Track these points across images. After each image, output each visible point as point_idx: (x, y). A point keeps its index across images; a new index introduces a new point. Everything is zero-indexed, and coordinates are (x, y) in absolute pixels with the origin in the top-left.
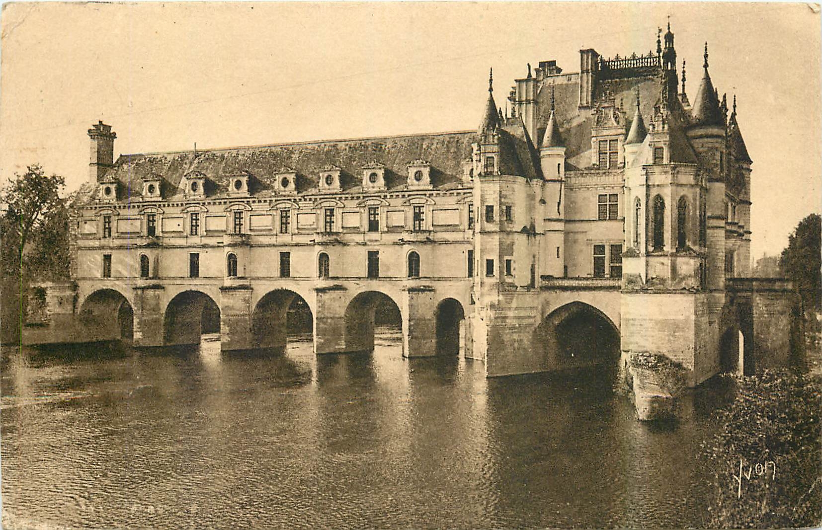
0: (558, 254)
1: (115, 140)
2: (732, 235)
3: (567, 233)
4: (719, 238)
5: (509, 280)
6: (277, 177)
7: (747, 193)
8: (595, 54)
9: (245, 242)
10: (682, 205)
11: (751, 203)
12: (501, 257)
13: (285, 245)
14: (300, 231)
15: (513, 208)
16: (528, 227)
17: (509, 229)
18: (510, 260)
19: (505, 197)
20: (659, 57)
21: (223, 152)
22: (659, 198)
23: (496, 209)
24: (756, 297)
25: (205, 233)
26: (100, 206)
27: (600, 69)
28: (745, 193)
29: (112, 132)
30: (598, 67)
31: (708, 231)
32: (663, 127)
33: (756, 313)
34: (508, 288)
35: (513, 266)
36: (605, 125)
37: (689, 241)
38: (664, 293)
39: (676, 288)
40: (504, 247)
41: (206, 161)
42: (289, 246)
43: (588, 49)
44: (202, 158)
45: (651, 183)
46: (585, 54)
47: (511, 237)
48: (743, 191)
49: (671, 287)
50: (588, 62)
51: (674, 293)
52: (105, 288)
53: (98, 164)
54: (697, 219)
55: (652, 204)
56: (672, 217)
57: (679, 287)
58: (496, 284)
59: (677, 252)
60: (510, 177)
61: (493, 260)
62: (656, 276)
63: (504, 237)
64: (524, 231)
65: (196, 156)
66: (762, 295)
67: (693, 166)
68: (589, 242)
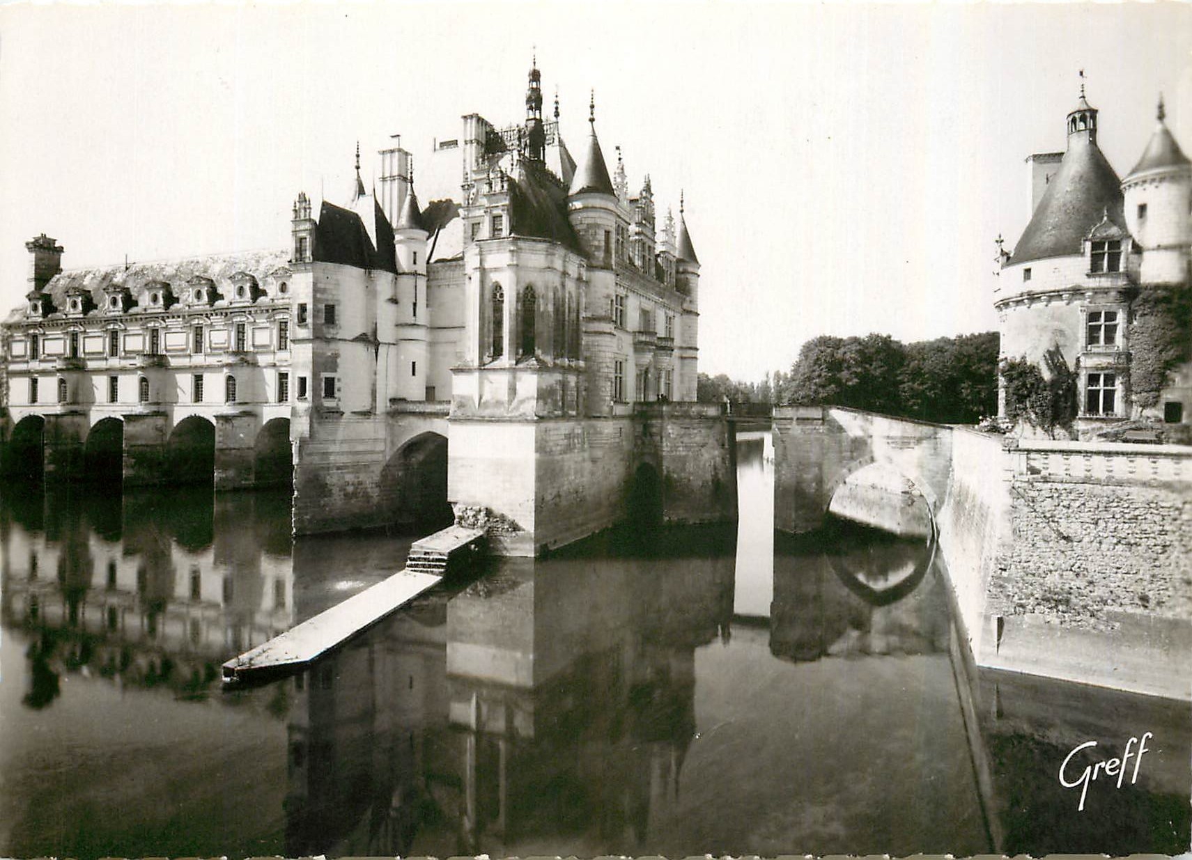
0: (414, 372)
1: (63, 254)
2: (646, 347)
3: (431, 344)
4: (603, 347)
5: (329, 404)
6: (191, 289)
8: (479, 120)
9: (162, 363)
10: (529, 297)
12: (315, 375)
13: (198, 368)
14: (214, 351)
15: (336, 307)
16: (365, 334)
17: (329, 336)
18: (333, 379)
19: (324, 291)
22: (498, 287)
23: (310, 307)
24: (668, 424)
25: (123, 354)
26: (27, 324)
28: (691, 302)
31: (585, 338)
32: (503, 187)
33: (667, 446)
34: (325, 415)
35: (337, 385)
36: (478, 204)
37: (539, 348)
38: (498, 421)
39: (513, 414)
40: (321, 360)
41: (136, 273)
42: (201, 367)
43: (471, 114)
44: (132, 270)
45: (487, 266)
46: (469, 120)
47: (333, 346)
48: (688, 299)
49: (508, 412)
50: (472, 130)
51: (511, 421)
52: (32, 414)
53: (36, 279)
54: (549, 316)
55: (488, 295)
56: (510, 314)
57: (517, 414)
58: (309, 408)
59: (516, 364)
60: (330, 265)
61: (305, 378)
62: (493, 399)
63: (322, 345)
64: (362, 339)
65: (127, 269)
66: (675, 423)
67: (545, 241)
68: (459, 355)
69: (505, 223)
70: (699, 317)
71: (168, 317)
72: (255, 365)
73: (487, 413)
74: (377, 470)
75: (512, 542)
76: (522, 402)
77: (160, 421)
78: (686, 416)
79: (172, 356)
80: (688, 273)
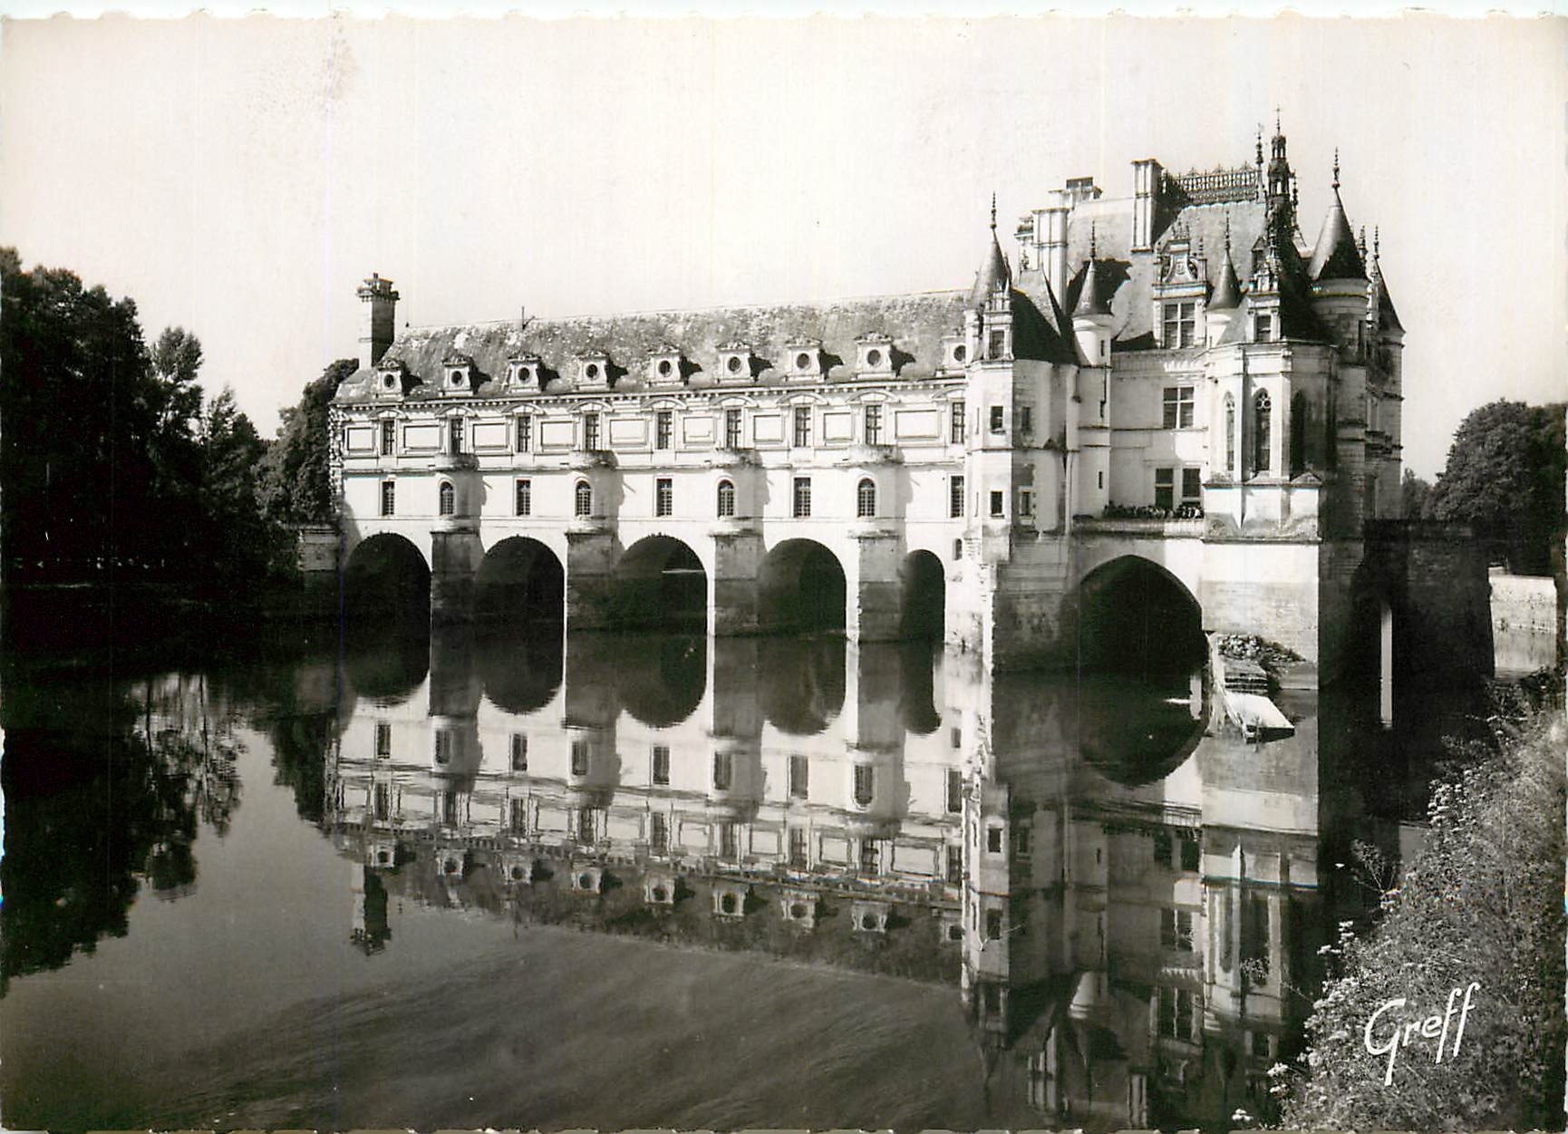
0: (1100, 483)
1: (397, 302)
2: (1374, 451)
3: (1114, 450)
4: (1356, 457)
5: (1025, 521)
6: (652, 360)
7: (1396, 383)
8: (1156, 167)
9: (605, 462)
10: (1299, 405)
11: (1402, 399)
12: (1014, 488)
13: (664, 469)
14: (690, 446)
15: (1032, 410)
16: (1055, 440)
17: (1027, 445)
18: (1029, 494)
19: (1022, 392)
20: (1260, 171)
21: (567, 320)
22: (1263, 395)
23: (1007, 411)
24: (1414, 548)
25: (540, 449)
26: (378, 404)
27: (1164, 191)
28: (1394, 381)
29: (392, 290)
30: (1162, 188)
31: (1339, 447)
32: (1271, 286)
33: (1413, 575)
34: (1025, 535)
35: (1033, 500)
36: (1174, 281)
37: (1310, 462)
38: (1270, 542)
39: (1289, 534)
40: (1018, 472)
41: (541, 335)
42: (670, 469)
43: (1147, 159)
44: (533, 326)
45: (1250, 371)
46: (1142, 167)
47: (1030, 455)
48: (1390, 379)
49: (1281, 533)
50: (1145, 180)
51: (1286, 542)
52: (385, 531)
53: (374, 339)
54: (1322, 425)
55: (1251, 404)
56: (1283, 424)
57: (1293, 534)
58: (1007, 527)
59: (1291, 480)
60: (1028, 362)
61: (1001, 493)
62: (1259, 516)
63: (1019, 455)
64: (1049, 446)
65: (524, 327)
66: (1421, 547)
67: (1319, 345)
68: (1148, 463)
69: (1275, 326)
70: (1403, 403)
71: (617, 399)
72: (758, 466)
73: (1253, 532)
74: (1056, 600)
75: (1291, 673)
76: (1299, 521)
77: (606, 543)
78: (1439, 537)
79: (619, 453)
80: (1392, 343)
